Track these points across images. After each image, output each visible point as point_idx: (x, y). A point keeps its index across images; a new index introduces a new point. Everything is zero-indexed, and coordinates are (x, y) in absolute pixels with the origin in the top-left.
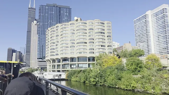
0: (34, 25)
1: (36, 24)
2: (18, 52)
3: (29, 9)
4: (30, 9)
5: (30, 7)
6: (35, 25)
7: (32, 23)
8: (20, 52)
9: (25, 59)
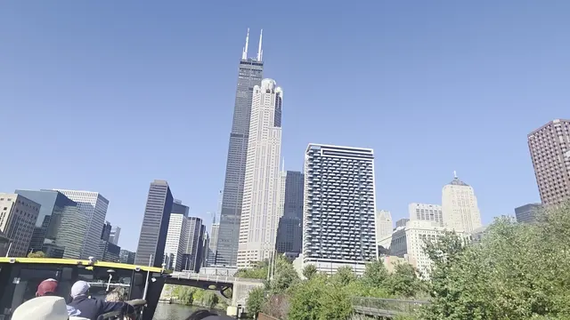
0: (265, 92)
1: (270, 88)
2: (194, 219)
3: (241, 63)
4: (246, 63)
5: (244, 57)
6: (268, 92)
7: (256, 87)
8: (198, 220)
9: (216, 241)
